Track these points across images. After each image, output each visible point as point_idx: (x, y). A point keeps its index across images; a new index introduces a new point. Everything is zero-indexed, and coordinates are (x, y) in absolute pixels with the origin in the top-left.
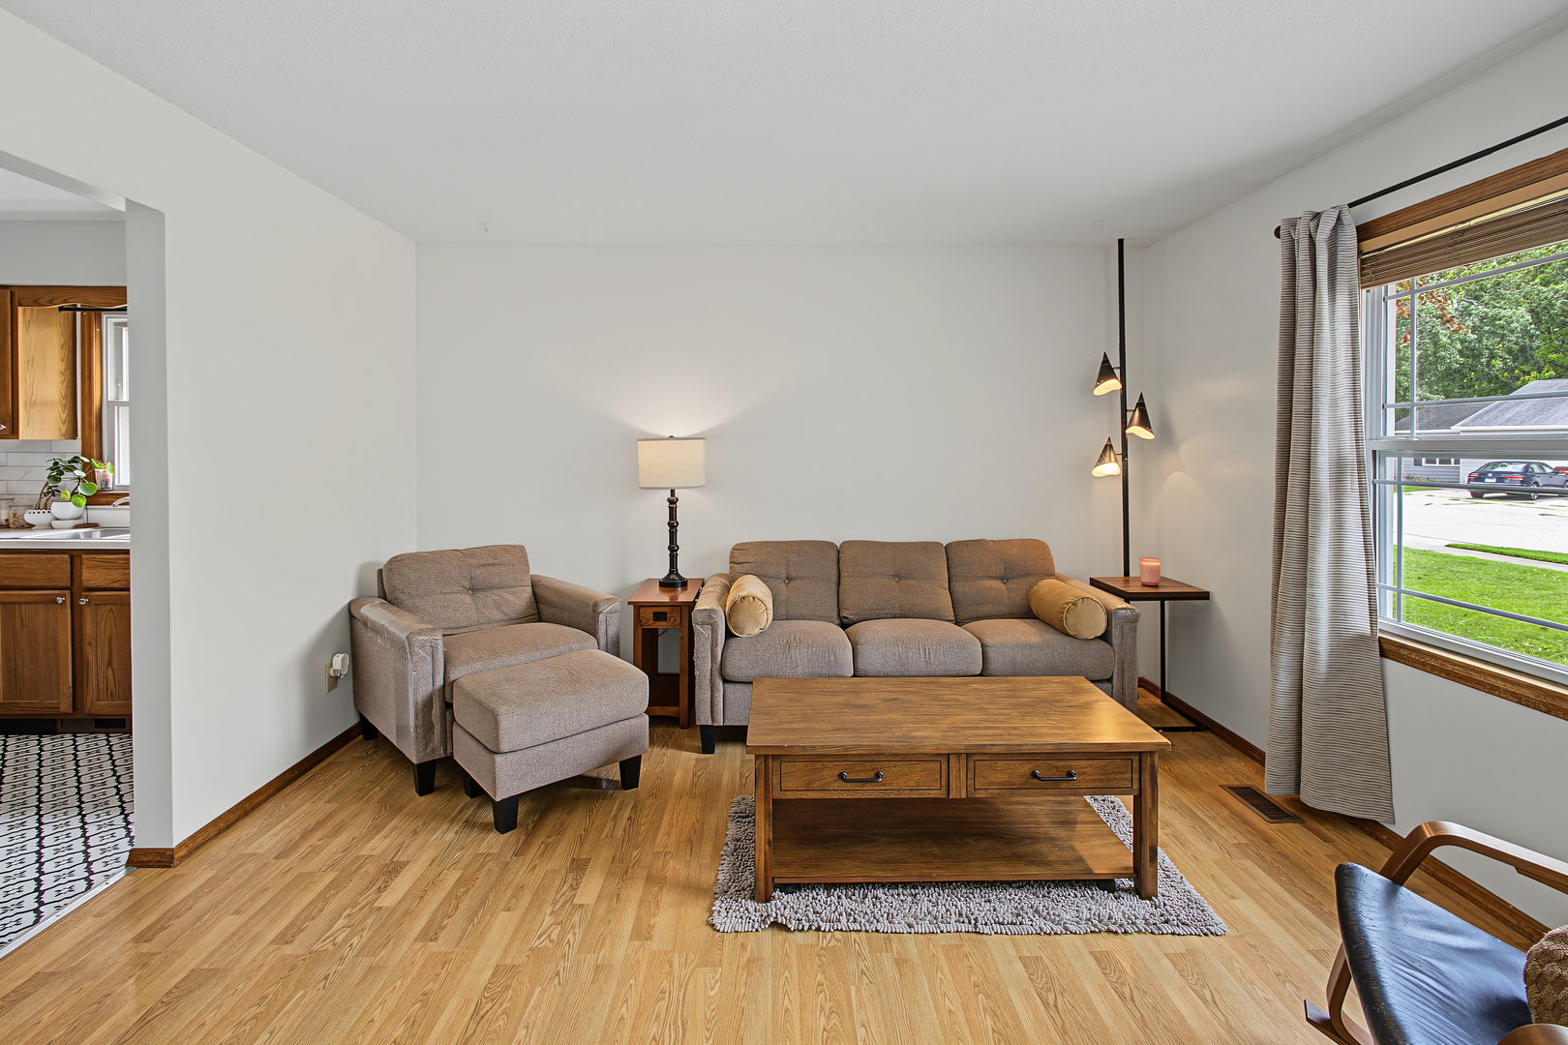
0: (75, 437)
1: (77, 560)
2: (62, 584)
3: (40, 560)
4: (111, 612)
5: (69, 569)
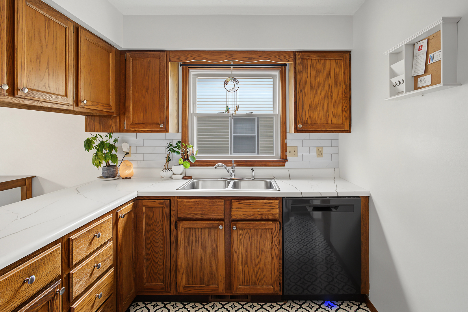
0: (178, 132)
1: (228, 203)
2: (219, 218)
4: (247, 233)
5: (224, 208)
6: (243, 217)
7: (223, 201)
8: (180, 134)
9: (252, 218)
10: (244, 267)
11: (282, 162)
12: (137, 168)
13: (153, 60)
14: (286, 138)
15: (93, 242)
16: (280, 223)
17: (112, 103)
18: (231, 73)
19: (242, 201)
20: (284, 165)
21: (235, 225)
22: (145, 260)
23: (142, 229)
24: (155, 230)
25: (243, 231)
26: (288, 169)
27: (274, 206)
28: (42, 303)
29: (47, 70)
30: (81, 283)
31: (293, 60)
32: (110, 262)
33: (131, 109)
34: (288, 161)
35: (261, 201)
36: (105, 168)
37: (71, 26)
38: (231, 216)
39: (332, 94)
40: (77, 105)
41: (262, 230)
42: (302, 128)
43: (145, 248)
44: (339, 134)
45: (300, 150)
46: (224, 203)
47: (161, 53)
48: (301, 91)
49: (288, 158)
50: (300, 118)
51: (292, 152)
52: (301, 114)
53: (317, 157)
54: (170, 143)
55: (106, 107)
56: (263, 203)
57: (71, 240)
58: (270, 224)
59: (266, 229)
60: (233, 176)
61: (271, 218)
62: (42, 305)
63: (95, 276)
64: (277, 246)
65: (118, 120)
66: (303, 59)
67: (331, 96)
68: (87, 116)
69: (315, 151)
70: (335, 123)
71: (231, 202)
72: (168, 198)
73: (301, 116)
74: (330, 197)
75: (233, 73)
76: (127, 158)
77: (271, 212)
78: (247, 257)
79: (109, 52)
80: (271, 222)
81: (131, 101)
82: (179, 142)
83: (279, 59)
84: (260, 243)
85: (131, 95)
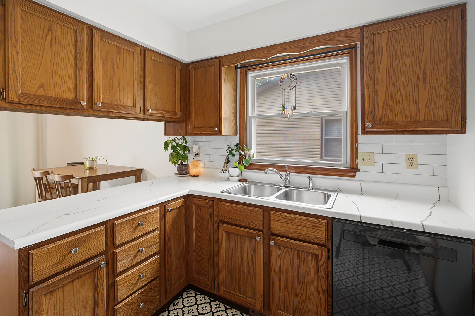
0: (236, 134)
1: (266, 213)
2: (257, 228)
3: (246, 209)
4: (288, 252)
5: (262, 218)
6: (283, 233)
7: (261, 210)
8: (238, 136)
9: (292, 235)
10: (284, 291)
11: (352, 172)
12: (204, 167)
13: (210, 67)
14: (357, 142)
15: (137, 229)
16: (328, 250)
17: (178, 110)
18: (287, 69)
19: (281, 214)
20: (354, 176)
21: (274, 240)
22: (194, 254)
23: (192, 225)
24: (202, 228)
25: (283, 249)
26: (360, 181)
27: (321, 228)
28: (86, 271)
29: (118, 88)
30: (124, 261)
31: (359, 39)
32: (155, 248)
33: (193, 114)
34: (359, 171)
35: (303, 217)
36: (179, 166)
37: (138, 50)
38: (269, 228)
39: (426, 76)
40: (145, 114)
41: (305, 253)
42: (372, 128)
43: (194, 242)
44: (449, 135)
45: (378, 158)
46: (262, 213)
47: (215, 60)
48: (371, 79)
49: (359, 167)
50: (369, 115)
51: (366, 159)
52: (370, 109)
53: (407, 168)
54: (230, 146)
55: (172, 114)
56: (306, 220)
57: (115, 224)
58: (316, 249)
59: (310, 253)
60: (288, 183)
61: (316, 241)
62: (87, 272)
63: (140, 258)
64: (324, 278)
65: (185, 125)
66: (374, 34)
67: (425, 80)
68: (165, 122)
69: (403, 159)
70: (430, 119)
71: (270, 214)
72: (212, 199)
73: (372, 111)
74: (408, 230)
75: (289, 69)
76: (196, 158)
77: (316, 234)
78: (287, 279)
79: (175, 67)
80: (316, 247)
81: (193, 107)
82: (237, 145)
83: (339, 41)
84: (303, 268)
85: (193, 102)
